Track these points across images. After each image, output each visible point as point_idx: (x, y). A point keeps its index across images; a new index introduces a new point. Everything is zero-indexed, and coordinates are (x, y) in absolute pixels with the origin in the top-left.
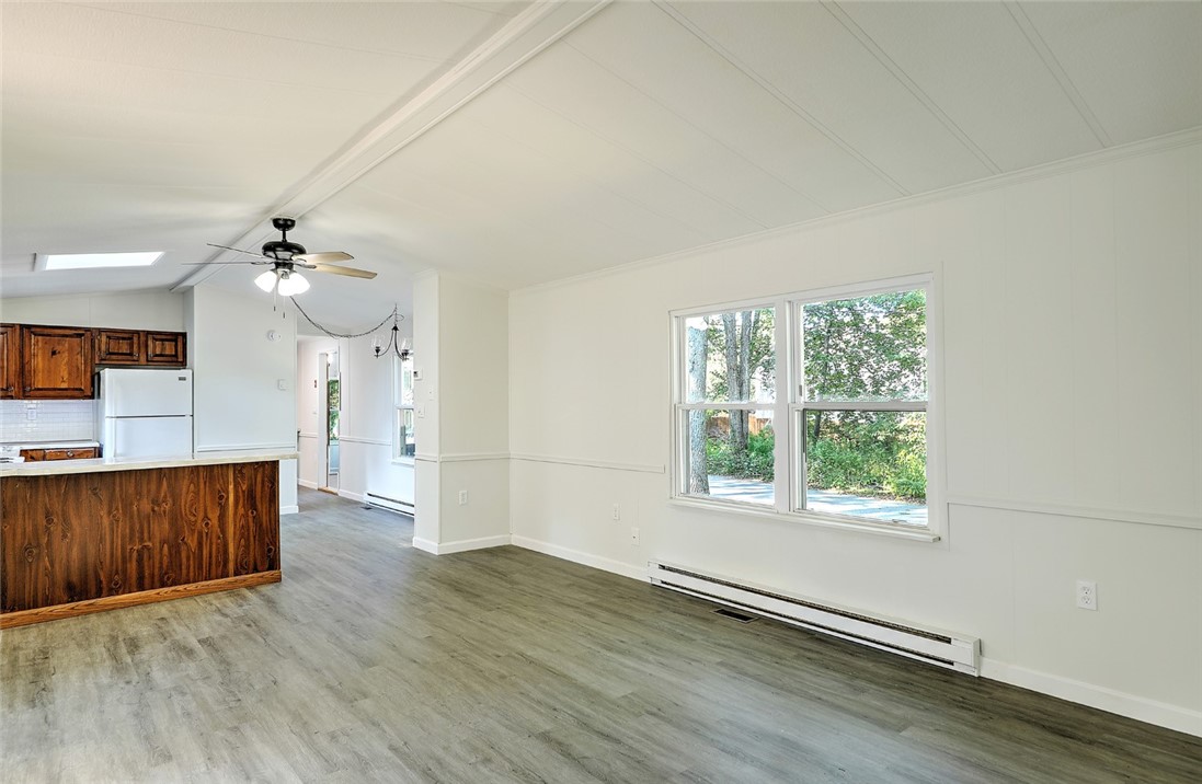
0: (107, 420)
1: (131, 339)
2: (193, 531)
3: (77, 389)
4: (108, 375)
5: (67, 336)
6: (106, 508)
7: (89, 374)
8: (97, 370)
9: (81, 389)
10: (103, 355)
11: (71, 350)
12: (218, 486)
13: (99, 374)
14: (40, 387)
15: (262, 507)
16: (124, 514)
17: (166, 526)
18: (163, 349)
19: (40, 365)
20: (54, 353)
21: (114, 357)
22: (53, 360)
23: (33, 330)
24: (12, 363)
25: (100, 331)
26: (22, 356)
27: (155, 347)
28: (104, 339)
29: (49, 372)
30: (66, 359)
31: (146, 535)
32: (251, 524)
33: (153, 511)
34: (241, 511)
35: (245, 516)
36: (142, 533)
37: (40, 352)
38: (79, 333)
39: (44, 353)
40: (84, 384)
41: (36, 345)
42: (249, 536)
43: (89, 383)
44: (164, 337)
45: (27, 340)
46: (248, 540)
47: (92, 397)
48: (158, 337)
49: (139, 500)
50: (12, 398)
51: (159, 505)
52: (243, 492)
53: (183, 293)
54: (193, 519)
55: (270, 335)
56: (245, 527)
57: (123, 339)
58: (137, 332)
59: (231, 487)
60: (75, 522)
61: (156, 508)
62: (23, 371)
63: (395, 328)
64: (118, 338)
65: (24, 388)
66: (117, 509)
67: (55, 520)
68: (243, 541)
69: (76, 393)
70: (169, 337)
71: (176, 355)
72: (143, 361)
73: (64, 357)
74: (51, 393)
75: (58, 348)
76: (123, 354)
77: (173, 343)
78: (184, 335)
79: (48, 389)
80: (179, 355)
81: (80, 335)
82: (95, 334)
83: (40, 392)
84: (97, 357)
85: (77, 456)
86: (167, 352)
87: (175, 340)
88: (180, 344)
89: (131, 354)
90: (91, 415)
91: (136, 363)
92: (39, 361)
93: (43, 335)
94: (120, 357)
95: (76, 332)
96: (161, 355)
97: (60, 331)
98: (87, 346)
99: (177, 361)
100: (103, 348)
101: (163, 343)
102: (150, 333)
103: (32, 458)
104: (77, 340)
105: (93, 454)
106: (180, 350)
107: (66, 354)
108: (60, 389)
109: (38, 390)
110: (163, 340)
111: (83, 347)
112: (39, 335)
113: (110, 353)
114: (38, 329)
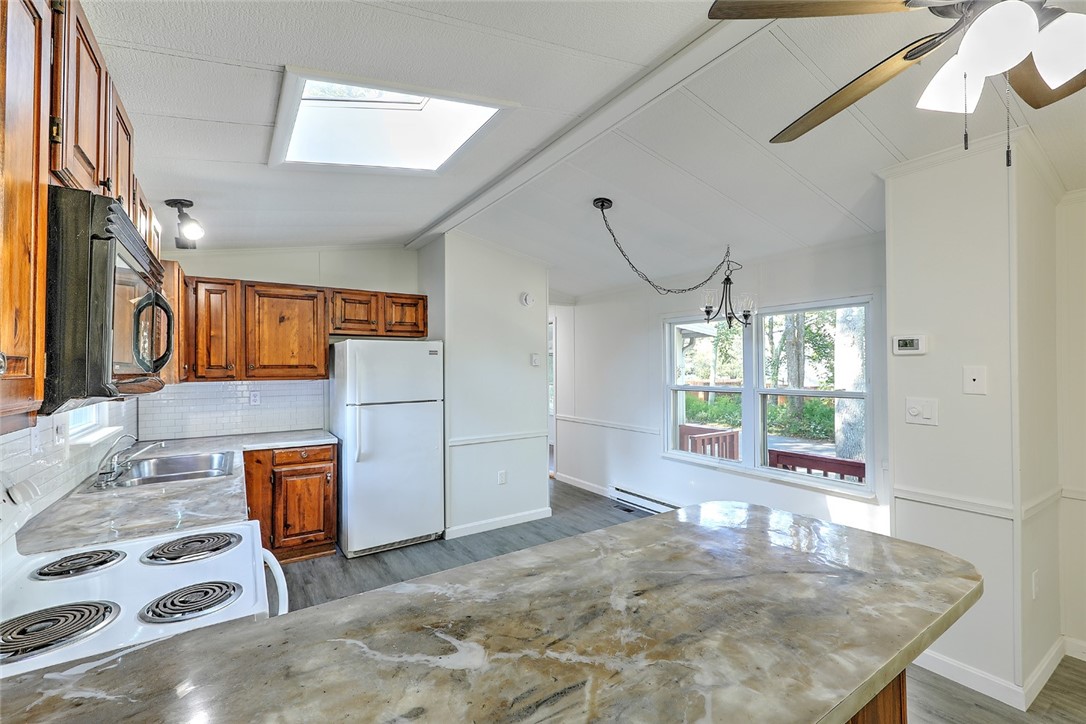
0: (348, 409)
1: (368, 303)
3: (308, 366)
4: (350, 350)
5: (297, 297)
7: (322, 347)
8: (331, 341)
9: (313, 367)
10: (338, 324)
11: (301, 316)
13: (332, 347)
14: (266, 363)
18: (403, 314)
19: (266, 336)
20: (282, 319)
21: (350, 325)
22: (281, 329)
23: (257, 288)
24: (232, 331)
25: (336, 291)
26: (244, 325)
27: (395, 314)
28: (339, 302)
29: (277, 344)
30: (296, 328)
37: (266, 317)
38: (311, 294)
39: (270, 320)
40: (317, 360)
41: (263, 309)
43: (322, 357)
44: (404, 301)
45: (250, 301)
47: (326, 377)
48: (398, 300)
50: (232, 378)
53: (418, 250)
55: (524, 298)
57: (360, 302)
58: (375, 294)
62: (246, 343)
63: (728, 281)
64: (355, 301)
65: (247, 364)
69: (308, 371)
70: (409, 301)
71: (415, 324)
72: (381, 331)
73: (293, 328)
74: (279, 372)
75: (286, 313)
76: (360, 322)
77: (414, 309)
78: (424, 299)
79: (277, 367)
80: (421, 324)
81: (312, 298)
82: (329, 296)
83: (267, 371)
84: (331, 325)
85: (313, 458)
86: (408, 319)
87: (415, 305)
88: (420, 310)
89: (368, 322)
90: (321, 397)
91: (374, 333)
92: (266, 331)
93: (269, 296)
94: (357, 326)
95: (307, 293)
96: (401, 323)
97: (289, 292)
98: (320, 312)
99: (418, 331)
100: (338, 314)
101: (403, 310)
102: (389, 296)
103: (258, 461)
104: (308, 303)
105: (331, 453)
106: (420, 317)
107: (296, 321)
108: (290, 367)
109: (265, 367)
110: (403, 305)
111: (315, 313)
112: (265, 296)
113: (346, 321)
114: (263, 289)
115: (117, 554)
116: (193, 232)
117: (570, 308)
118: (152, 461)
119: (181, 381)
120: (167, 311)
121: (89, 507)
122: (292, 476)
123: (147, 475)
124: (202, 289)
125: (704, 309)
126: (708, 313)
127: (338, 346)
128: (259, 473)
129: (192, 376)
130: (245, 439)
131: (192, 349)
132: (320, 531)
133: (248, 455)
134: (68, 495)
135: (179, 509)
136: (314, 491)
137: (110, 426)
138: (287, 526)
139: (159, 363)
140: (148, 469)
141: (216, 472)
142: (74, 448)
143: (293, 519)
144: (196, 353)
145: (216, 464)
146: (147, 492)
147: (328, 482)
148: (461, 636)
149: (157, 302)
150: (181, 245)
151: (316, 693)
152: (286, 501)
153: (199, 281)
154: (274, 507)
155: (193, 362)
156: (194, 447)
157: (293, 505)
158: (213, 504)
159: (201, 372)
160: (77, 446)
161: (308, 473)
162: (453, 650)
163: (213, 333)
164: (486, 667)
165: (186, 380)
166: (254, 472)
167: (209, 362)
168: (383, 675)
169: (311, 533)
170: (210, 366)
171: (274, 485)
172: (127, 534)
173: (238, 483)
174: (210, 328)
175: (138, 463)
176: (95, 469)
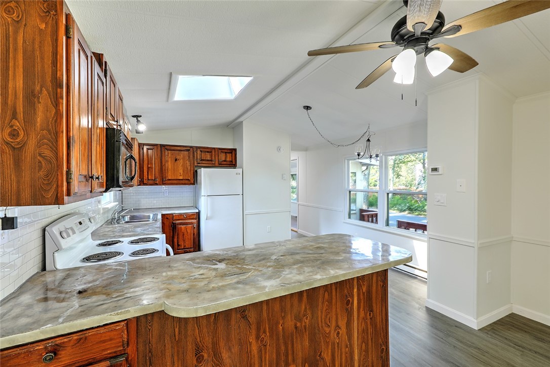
0: (203, 198)
1: (211, 152)
2: (327, 343)
3: (187, 180)
4: (204, 173)
5: (182, 151)
6: (254, 332)
7: (192, 171)
8: (196, 169)
9: (189, 180)
10: (199, 161)
11: (184, 158)
12: (346, 291)
13: (196, 171)
14: (170, 178)
15: (376, 308)
16: (271, 336)
17: (307, 343)
18: (226, 157)
19: (170, 167)
20: (176, 160)
21: (204, 162)
22: (176, 164)
23: (166, 147)
24: (157, 165)
25: (197, 148)
26: (161, 162)
27: (222, 157)
28: (199, 152)
29: (174, 170)
30: (182, 163)
31: (290, 358)
32: (369, 326)
33: (296, 328)
34: (362, 314)
35: (364, 319)
36: (287, 356)
37: (170, 159)
39: (171, 160)
40: (190, 177)
41: (168, 156)
42: (368, 340)
43: (192, 176)
44: (226, 151)
45: (163, 152)
46: (367, 345)
47: (194, 184)
48: (223, 151)
49: (283, 318)
50: (156, 184)
51: (300, 321)
52: (364, 293)
53: (233, 128)
54: (327, 330)
55: (279, 149)
56: (365, 331)
57: (208, 152)
58: (214, 148)
59: (355, 290)
60: (225, 355)
61: (298, 324)
62: (162, 170)
63: (369, 140)
64: (205, 152)
65: (162, 179)
66: (265, 332)
67: (206, 356)
68: (364, 344)
69: (187, 182)
70: (229, 151)
71: (232, 161)
72: (217, 164)
73: (181, 162)
74: (175, 182)
75: (178, 157)
76: (208, 160)
77: (231, 154)
78: (235, 150)
79: (174, 180)
80: (234, 161)
81: (188, 150)
82: (195, 150)
83: (170, 181)
84: (196, 162)
85: (188, 218)
86: (228, 159)
87: (231, 153)
88: (234, 155)
89: (211, 161)
90: (192, 193)
91: (214, 165)
92: (169, 165)
93: (171, 150)
94: (206, 162)
95: (186, 148)
96: (225, 161)
97: (179, 148)
98: (191, 156)
99: (233, 164)
100: (199, 157)
101: (226, 155)
102: (220, 149)
103: (167, 218)
104: (186, 153)
105: (196, 216)
106: (233, 158)
107: (182, 161)
108: (179, 180)
109: (169, 180)
110: (226, 153)
111: (189, 157)
112: (169, 150)
113: (202, 160)
114: (169, 147)
115: (120, 241)
116: (142, 127)
117: (304, 152)
118: (129, 216)
119: (138, 185)
120: (135, 160)
121: (109, 229)
122: (180, 225)
123: (127, 220)
124: (145, 148)
125: (356, 154)
126: (359, 155)
127: (199, 171)
128: (167, 223)
129: (142, 183)
130: (163, 209)
131: (142, 172)
132: (191, 248)
133: (163, 215)
134: (102, 226)
135: (139, 230)
136: (189, 231)
137: (114, 202)
138: (178, 245)
139: (132, 178)
140: (127, 219)
141: (151, 220)
142: (104, 209)
143: (181, 243)
144: (143, 174)
145: (151, 218)
146: (127, 225)
147: (195, 228)
148: (220, 262)
149: (131, 157)
150: (137, 132)
151: (176, 270)
152: (178, 235)
153: (144, 144)
154: (173, 237)
155: (142, 178)
156: (143, 212)
157: (181, 237)
158: (150, 229)
159: (145, 182)
160: (105, 208)
161: (186, 224)
162: (217, 264)
163: (149, 166)
164: (225, 268)
165: (140, 185)
166: (165, 222)
167: (148, 178)
168: (195, 268)
169: (188, 248)
170: (148, 180)
171: (173, 228)
172: (123, 236)
173: (159, 224)
174: (148, 164)
175: (123, 217)
176: (110, 218)
